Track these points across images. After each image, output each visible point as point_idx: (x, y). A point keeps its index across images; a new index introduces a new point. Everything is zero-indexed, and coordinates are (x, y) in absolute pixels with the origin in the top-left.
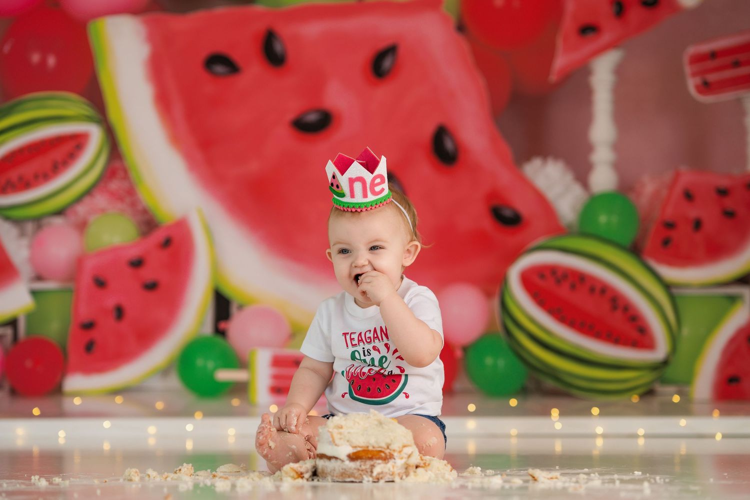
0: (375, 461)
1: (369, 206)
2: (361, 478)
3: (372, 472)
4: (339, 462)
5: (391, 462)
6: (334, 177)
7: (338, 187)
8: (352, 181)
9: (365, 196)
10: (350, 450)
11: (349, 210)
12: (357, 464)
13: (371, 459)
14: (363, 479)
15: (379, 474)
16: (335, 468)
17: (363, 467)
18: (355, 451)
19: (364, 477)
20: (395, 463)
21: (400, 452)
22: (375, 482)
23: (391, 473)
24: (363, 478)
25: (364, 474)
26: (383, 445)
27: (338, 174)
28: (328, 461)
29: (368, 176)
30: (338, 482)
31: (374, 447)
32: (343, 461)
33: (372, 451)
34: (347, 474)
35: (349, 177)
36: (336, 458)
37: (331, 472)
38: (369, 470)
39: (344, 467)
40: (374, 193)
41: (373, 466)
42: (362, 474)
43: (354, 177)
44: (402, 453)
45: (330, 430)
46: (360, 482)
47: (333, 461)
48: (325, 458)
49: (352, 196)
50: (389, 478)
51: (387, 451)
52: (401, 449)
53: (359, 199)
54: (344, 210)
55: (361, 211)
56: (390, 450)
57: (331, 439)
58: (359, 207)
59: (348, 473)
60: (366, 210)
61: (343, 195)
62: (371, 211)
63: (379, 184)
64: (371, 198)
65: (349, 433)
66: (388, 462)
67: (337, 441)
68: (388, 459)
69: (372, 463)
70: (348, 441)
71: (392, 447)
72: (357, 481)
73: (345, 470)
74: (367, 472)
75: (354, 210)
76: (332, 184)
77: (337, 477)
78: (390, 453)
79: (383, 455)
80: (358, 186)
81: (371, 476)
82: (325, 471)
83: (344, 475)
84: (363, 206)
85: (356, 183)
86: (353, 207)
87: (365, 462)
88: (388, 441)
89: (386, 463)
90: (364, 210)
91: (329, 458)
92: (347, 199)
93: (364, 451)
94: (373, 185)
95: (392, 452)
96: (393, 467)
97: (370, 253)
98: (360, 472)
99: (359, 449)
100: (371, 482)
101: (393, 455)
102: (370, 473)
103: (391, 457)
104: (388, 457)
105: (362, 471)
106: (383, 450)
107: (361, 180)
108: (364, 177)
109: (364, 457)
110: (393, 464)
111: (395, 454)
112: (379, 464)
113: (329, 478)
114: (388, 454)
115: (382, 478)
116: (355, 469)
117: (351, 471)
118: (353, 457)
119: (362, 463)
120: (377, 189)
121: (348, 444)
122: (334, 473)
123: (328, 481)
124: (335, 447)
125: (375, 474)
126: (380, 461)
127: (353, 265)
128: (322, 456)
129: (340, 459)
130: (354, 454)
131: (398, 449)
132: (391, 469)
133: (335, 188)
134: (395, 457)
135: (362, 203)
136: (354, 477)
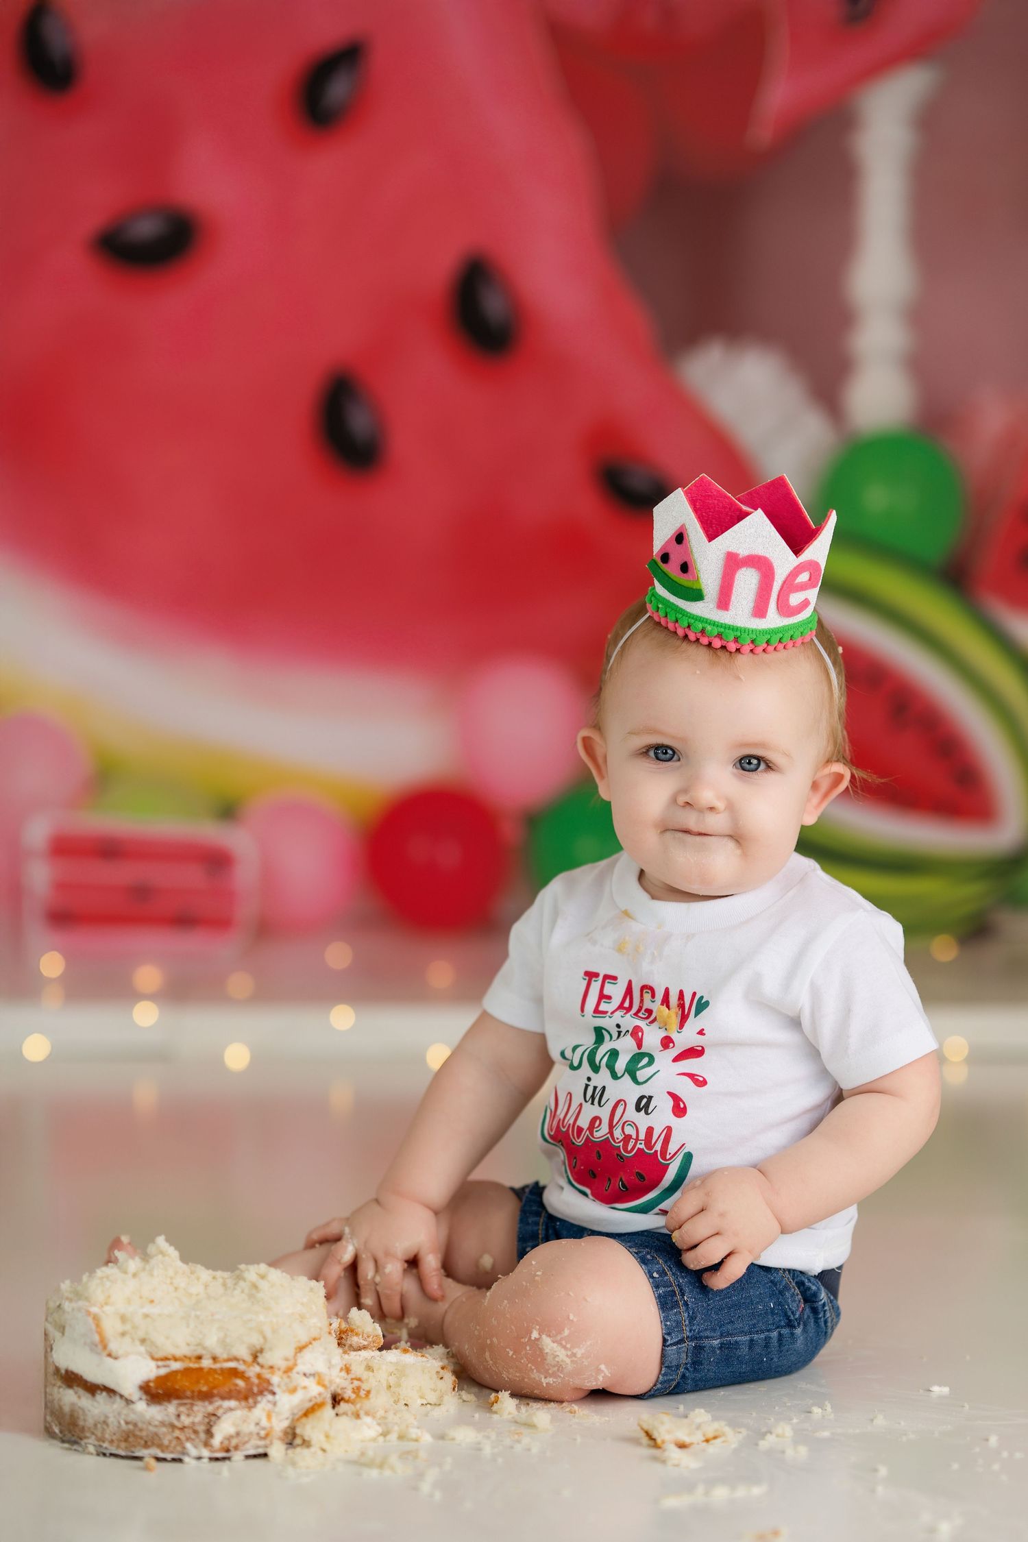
0: (218, 1402)
1: (761, 642)
2: (179, 1448)
3: (209, 1433)
4: (118, 1404)
5: (264, 1403)
6: (680, 538)
7: (685, 568)
8: (733, 563)
9: (760, 611)
10: (149, 1370)
11: (705, 641)
12: (170, 1409)
13: (207, 1396)
14: (184, 1452)
15: (229, 1438)
16: (107, 1417)
17: (186, 1420)
18: (163, 1372)
19: (188, 1445)
20: (275, 1404)
21: (288, 1370)
22: (217, 1459)
23: (263, 1433)
24: (184, 1448)
25: (188, 1439)
26: (243, 1352)
27: (696, 533)
28: (88, 1395)
29: (783, 558)
30: (112, 1455)
31: (215, 1359)
32: (128, 1402)
33: (212, 1371)
34: (141, 1438)
35: (731, 549)
36: (110, 1392)
37: (95, 1425)
38: (201, 1428)
39: (132, 1417)
40: (785, 609)
41: (212, 1419)
42: (183, 1437)
43: (743, 552)
44: (293, 1374)
45: (95, 1310)
46: (174, 1460)
47: (101, 1397)
48: (78, 1386)
49: (724, 602)
50: (258, 1447)
51: (253, 1371)
52: (290, 1363)
53: (740, 615)
54: (686, 637)
55: (738, 650)
56: (262, 1367)
57: (97, 1338)
58: (736, 640)
59: (144, 1434)
60: (752, 651)
61: (696, 595)
62: (765, 655)
63: (803, 587)
64: (773, 620)
65: (146, 1316)
66: (256, 1403)
67: (113, 1346)
68: (254, 1395)
69: (210, 1408)
70: (143, 1341)
71: (266, 1358)
72: (169, 1456)
73: (135, 1425)
74: (196, 1432)
75: (717, 644)
76: (665, 558)
77: (112, 1442)
78: (259, 1376)
79: (241, 1383)
80: (747, 580)
81: (207, 1444)
82: (81, 1423)
83: (131, 1439)
84: (745, 640)
85: (744, 569)
86: (719, 636)
87: (192, 1405)
88: (256, 1340)
89: (250, 1408)
90: (746, 649)
91: (93, 1389)
92: (704, 609)
93: (187, 1371)
94: (790, 585)
95: (266, 1374)
96: (269, 1417)
97: (734, 775)
98: (177, 1433)
99: (176, 1366)
100: (206, 1460)
101: (268, 1382)
102: (203, 1436)
103: (264, 1388)
104: (255, 1390)
105: (182, 1429)
106: (241, 1367)
107: (762, 565)
108: (773, 561)
109: (188, 1393)
110: (270, 1406)
111: (275, 1379)
112: (231, 1409)
113: (91, 1444)
114: (256, 1381)
115: (236, 1448)
116: (163, 1424)
117: (151, 1429)
118: (157, 1392)
119: (182, 1409)
120: (795, 599)
121: (142, 1349)
122: (104, 1430)
123: (85, 1451)
124: (110, 1360)
125: (217, 1441)
126: (232, 1403)
127: (682, 799)
128: (72, 1379)
129: (121, 1396)
130: (160, 1380)
131: (283, 1364)
132: (264, 1423)
133: (672, 570)
134: (276, 1389)
135: (745, 630)
136: (161, 1447)
